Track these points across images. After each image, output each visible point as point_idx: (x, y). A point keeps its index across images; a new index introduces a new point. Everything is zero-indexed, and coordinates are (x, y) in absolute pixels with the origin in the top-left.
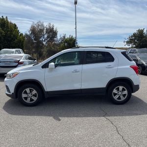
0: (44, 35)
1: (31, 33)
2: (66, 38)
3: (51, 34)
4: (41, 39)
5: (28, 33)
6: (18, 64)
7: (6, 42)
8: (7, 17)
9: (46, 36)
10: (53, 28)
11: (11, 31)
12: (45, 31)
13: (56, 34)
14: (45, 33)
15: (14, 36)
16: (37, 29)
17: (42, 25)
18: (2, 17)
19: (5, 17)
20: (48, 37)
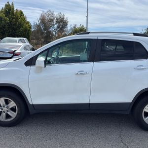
0: (53, 25)
1: (41, 23)
2: (76, 27)
3: (61, 24)
4: (51, 29)
5: (38, 23)
6: (14, 55)
7: (11, 30)
8: (13, 4)
9: (56, 26)
10: (63, 18)
11: (17, 18)
12: (55, 21)
13: (67, 24)
14: (55, 23)
15: (20, 24)
16: (47, 19)
17: (52, 14)
18: (8, 3)
19: (10, 4)
20: (58, 27)
